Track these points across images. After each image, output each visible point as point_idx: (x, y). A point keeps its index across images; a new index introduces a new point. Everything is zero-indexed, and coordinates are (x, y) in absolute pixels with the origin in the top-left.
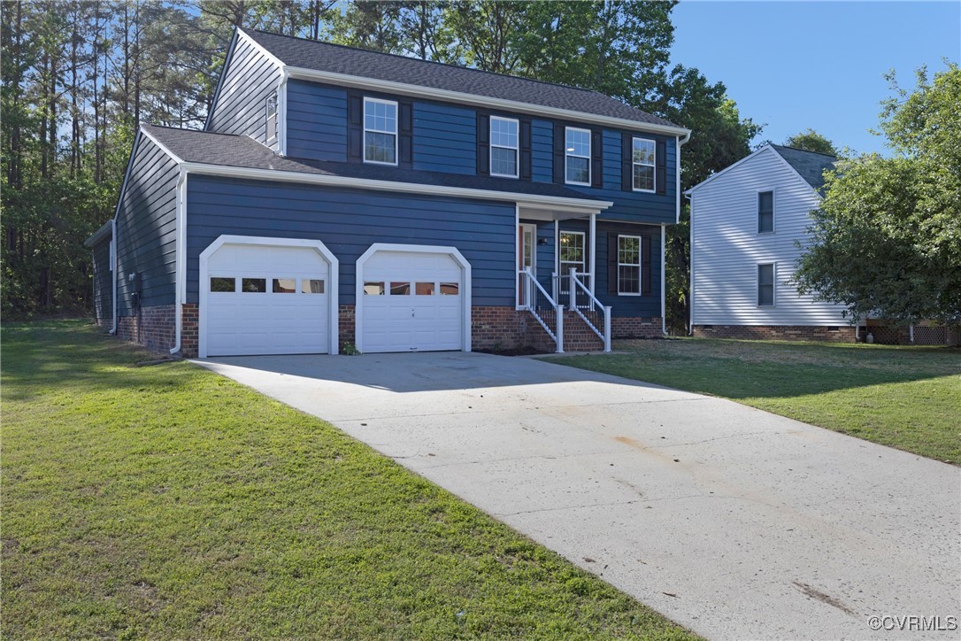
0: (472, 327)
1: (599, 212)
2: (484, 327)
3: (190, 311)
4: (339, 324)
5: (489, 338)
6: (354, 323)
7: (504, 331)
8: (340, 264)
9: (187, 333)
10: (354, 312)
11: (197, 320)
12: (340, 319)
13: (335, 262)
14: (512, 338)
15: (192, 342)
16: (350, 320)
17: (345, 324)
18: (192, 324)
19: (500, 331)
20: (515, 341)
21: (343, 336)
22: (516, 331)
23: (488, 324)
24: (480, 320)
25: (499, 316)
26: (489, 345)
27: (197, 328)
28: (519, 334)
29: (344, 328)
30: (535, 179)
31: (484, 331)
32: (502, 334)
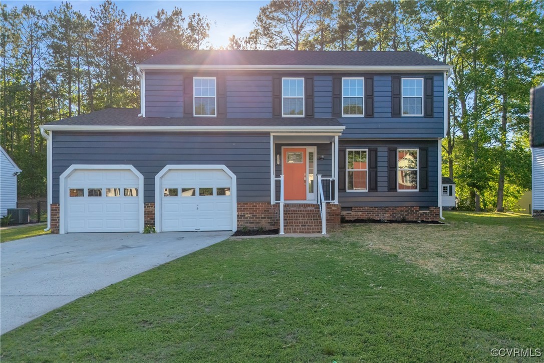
0: (238, 216)
1: (341, 134)
2: (246, 216)
3: (55, 208)
4: (145, 214)
5: (250, 223)
6: (154, 214)
7: (262, 218)
8: (144, 179)
9: (54, 220)
10: (154, 207)
11: (59, 213)
12: (145, 212)
13: (141, 177)
14: (268, 223)
15: (56, 225)
16: (152, 212)
17: (149, 214)
18: (56, 215)
19: (259, 218)
20: (270, 225)
21: (148, 221)
22: (272, 218)
23: (250, 213)
24: (244, 211)
25: (259, 208)
26: (251, 227)
27: (59, 217)
28: (274, 220)
29: (148, 217)
30: (316, 116)
31: (247, 218)
32: (261, 221)
